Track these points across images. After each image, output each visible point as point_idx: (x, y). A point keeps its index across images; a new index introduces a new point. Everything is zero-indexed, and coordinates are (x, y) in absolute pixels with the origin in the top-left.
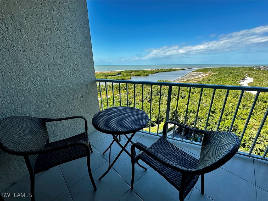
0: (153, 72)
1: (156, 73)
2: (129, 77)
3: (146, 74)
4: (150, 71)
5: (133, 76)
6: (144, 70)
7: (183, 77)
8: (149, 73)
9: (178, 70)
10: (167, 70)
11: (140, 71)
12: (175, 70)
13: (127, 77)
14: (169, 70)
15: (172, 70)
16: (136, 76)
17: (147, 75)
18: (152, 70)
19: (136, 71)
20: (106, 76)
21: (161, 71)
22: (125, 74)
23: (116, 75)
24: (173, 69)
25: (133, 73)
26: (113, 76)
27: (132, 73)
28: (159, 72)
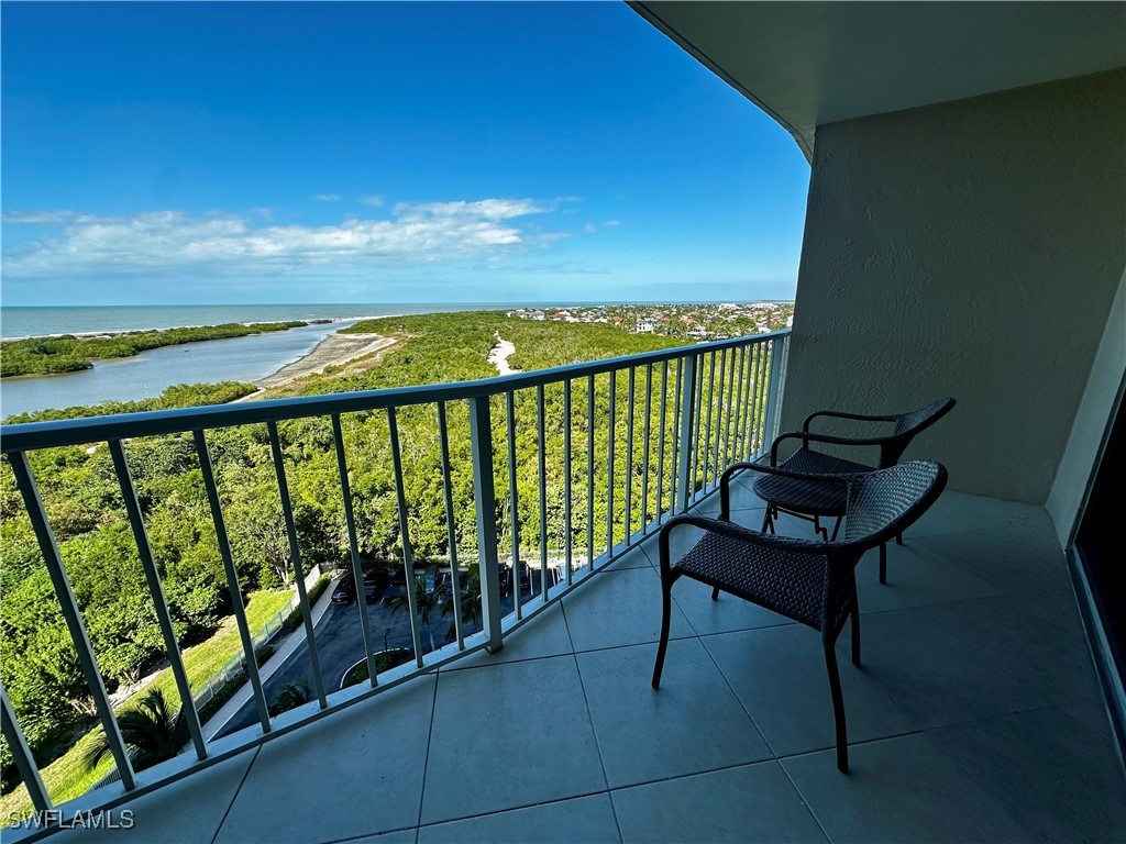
0: (123, 347)
1: (139, 349)
3: (62, 360)
4: (99, 342)
6: (44, 339)
8: (93, 356)
9: (274, 328)
10: (214, 332)
12: (258, 330)
14: (222, 331)
15: (239, 331)
17: (77, 368)
18: (112, 335)
21: (174, 337)
24: (248, 325)
28: (163, 345)
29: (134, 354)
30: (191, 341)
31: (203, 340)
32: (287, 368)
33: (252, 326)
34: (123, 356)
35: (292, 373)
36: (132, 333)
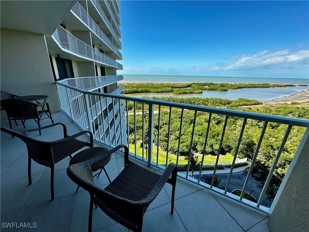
0: (236, 87)
1: (239, 88)
2: (200, 91)
3: (224, 88)
4: (232, 85)
5: (205, 89)
6: (223, 84)
7: (286, 97)
8: (229, 88)
9: (281, 86)
10: (260, 85)
11: (217, 84)
13: (197, 90)
14: (262, 85)
15: (268, 86)
16: (209, 90)
17: (225, 90)
18: (235, 84)
19: (211, 84)
20: (173, 88)
21: (249, 86)
22: (196, 87)
23: (185, 87)
24: (272, 84)
25: (207, 87)
26: (181, 88)
27: (205, 86)
28: (245, 88)
29: (237, 89)
30: (252, 87)
31: (255, 87)
32: (277, 100)
33: (273, 85)
34: (235, 89)
35: (278, 101)
36: (240, 84)
